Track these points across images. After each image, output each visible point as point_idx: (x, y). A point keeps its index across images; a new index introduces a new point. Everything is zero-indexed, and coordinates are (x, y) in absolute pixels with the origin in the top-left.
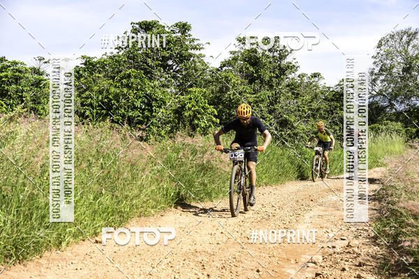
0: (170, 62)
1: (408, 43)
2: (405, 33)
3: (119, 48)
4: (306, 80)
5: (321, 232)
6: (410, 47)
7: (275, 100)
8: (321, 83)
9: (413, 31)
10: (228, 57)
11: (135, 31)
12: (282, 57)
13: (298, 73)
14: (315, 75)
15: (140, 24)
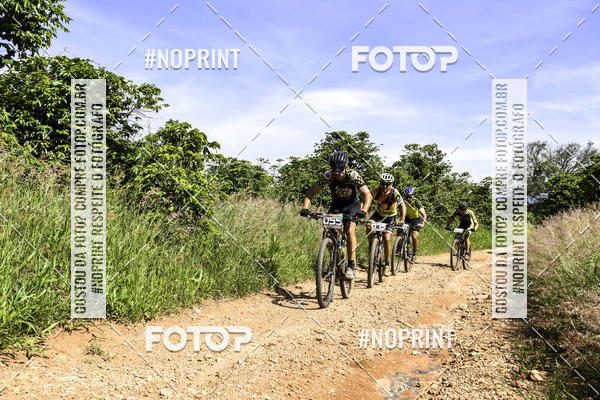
0: (354, 162)
1: (538, 152)
2: (535, 144)
3: (316, 151)
4: (457, 178)
5: (467, 289)
6: (540, 156)
7: (434, 193)
8: (469, 180)
9: (542, 143)
10: (399, 159)
11: (328, 139)
12: (439, 160)
13: (451, 173)
14: (464, 174)
15: (332, 134)
